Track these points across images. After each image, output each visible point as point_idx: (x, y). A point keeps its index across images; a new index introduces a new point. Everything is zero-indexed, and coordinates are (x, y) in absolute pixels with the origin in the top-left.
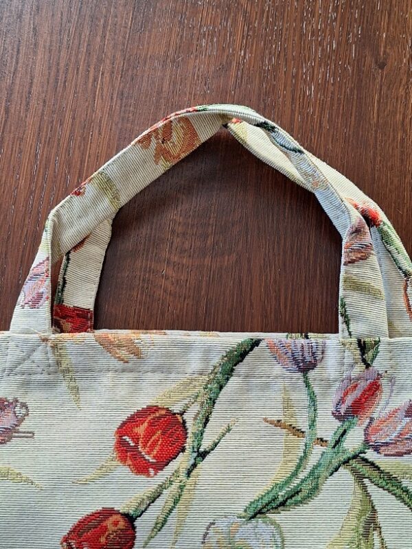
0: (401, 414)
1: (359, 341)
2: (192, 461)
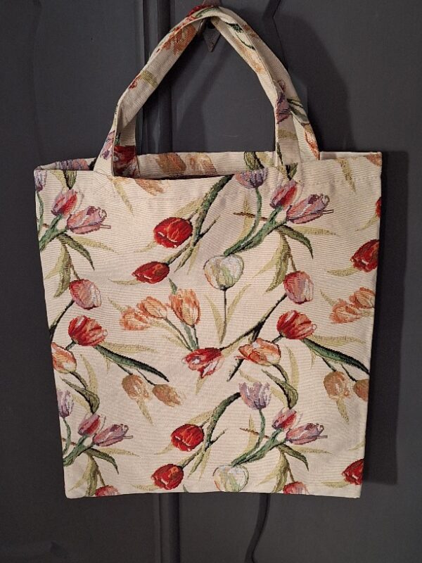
0: (306, 202)
1: (287, 166)
2: (196, 239)
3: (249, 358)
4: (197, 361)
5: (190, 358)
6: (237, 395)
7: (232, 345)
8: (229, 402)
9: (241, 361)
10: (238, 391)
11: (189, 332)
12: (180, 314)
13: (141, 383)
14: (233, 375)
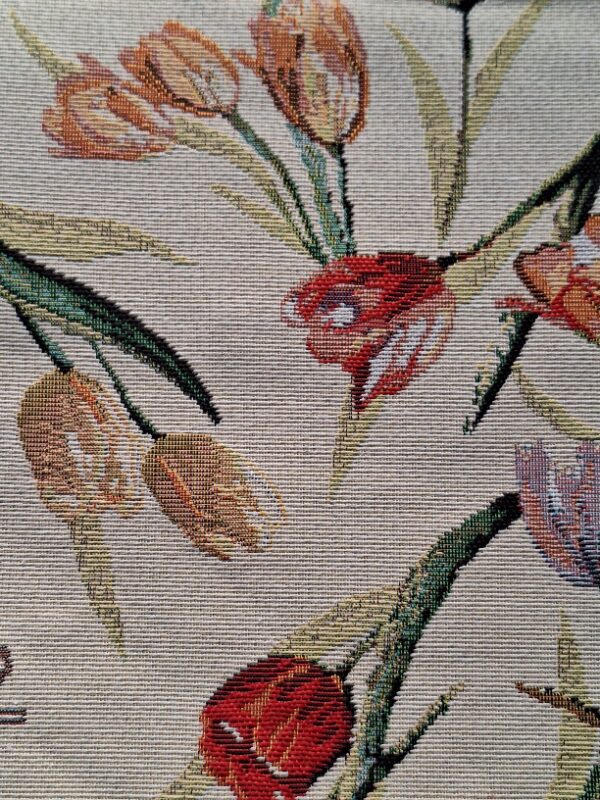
3: (559, 311)
4: (343, 314)
5: (314, 298)
6: (507, 509)
7: (487, 243)
8: (470, 542)
9: (525, 324)
10: (512, 489)
11: (317, 179)
12: (288, 94)
13: (102, 418)
14: (488, 399)
